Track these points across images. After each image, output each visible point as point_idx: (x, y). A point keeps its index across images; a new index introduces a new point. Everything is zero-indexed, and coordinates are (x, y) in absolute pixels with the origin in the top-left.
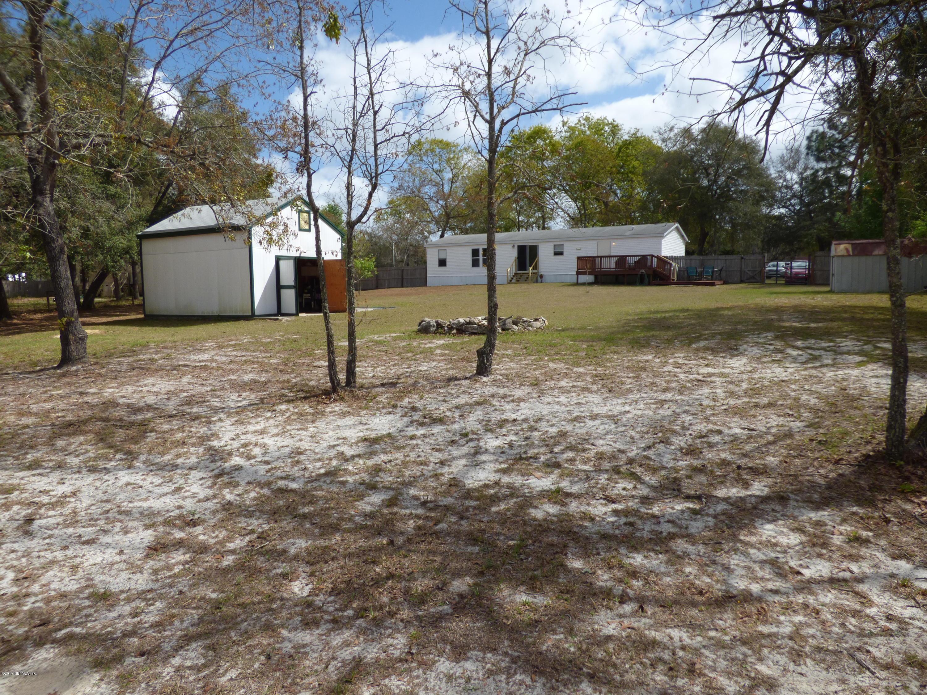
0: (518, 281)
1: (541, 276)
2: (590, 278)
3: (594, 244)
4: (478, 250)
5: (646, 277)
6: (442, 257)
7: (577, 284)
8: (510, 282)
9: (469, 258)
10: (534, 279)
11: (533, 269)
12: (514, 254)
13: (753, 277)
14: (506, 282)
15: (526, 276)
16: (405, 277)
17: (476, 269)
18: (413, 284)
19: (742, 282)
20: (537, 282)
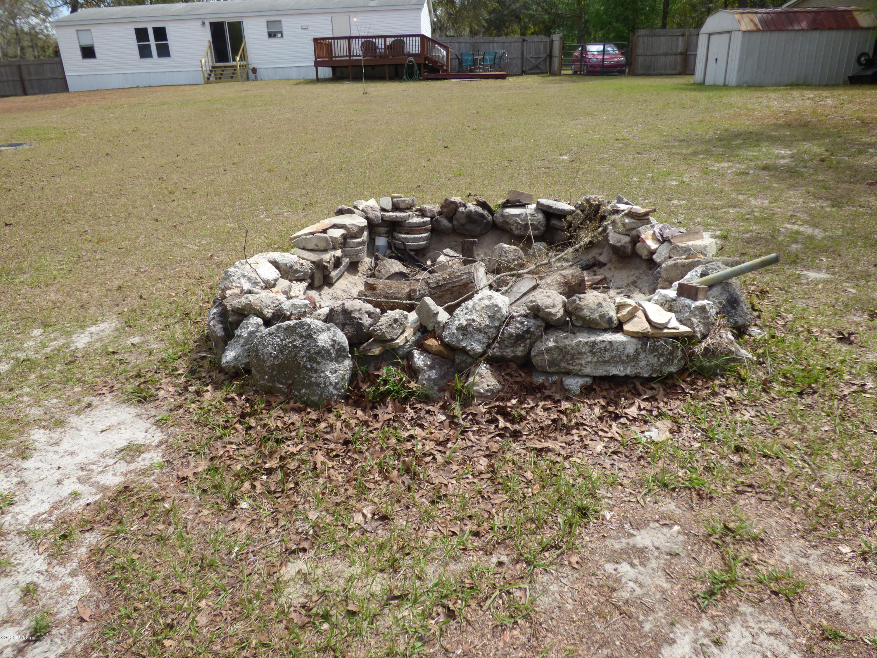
0: (219, 78)
1: (254, 71)
2: (326, 72)
3: (326, 19)
4: (145, 30)
5: (416, 67)
6: (86, 42)
7: (318, 80)
8: (208, 80)
9: (133, 44)
10: (244, 76)
11: (241, 60)
12: (207, 36)
13: (537, 67)
14: (201, 80)
15: (230, 71)
16: (26, 77)
17: (146, 61)
18: (44, 90)
19: (523, 73)
20: (248, 79)
